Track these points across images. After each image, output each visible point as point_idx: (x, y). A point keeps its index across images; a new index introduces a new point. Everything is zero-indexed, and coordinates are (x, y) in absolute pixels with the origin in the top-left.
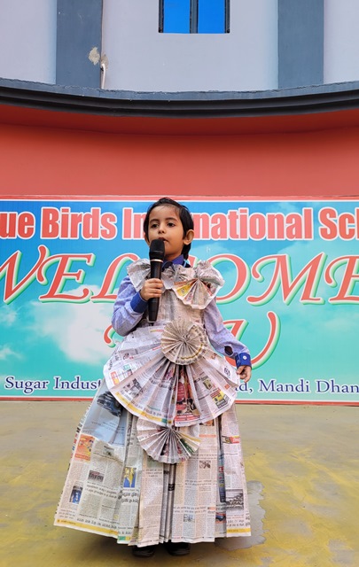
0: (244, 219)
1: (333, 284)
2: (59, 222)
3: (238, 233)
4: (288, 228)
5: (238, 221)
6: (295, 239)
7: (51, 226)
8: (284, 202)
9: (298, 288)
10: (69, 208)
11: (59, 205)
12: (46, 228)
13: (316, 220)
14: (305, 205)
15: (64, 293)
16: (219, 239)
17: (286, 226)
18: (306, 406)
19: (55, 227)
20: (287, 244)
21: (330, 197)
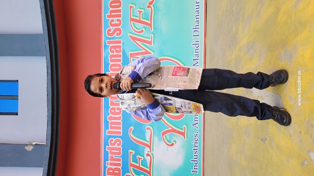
1: (144, 29)
2: (113, 167)
6: (122, 49)
8: (104, 54)
9: (146, 47)
10: (107, 162)
11: (105, 167)
12: (116, 174)
13: (112, 38)
14: (105, 44)
15: (149, 166)
17: (115, 53)
19: (116, 169)
20: (124, 53)
21: (102, 31)
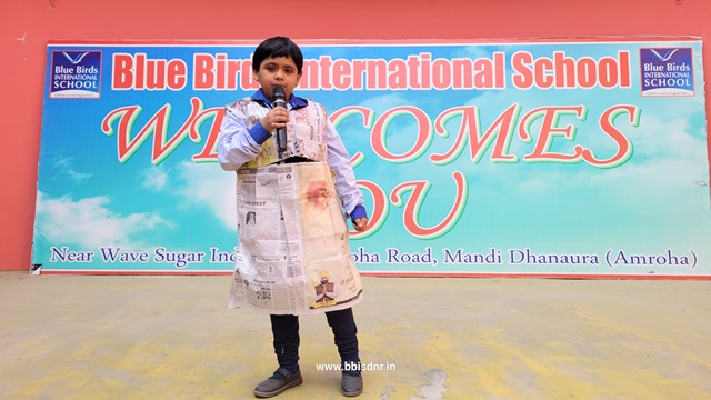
0: (425, 65)
1: (528, 139)
2: (214, 70)
3: (420, 81)
4: (477, 76)
5: (419, 68)
6: (484, 88)
7: (204, 75)
8: (472, 45)
9: (489, 145)
10: (226, 55)
11: (213, 51)
12: (199, 77)
13: (508, 66)
14: (496, 49)
16: (398, 89)
17: (474, 73)
18: (498, 279)
19: (210, 76)
20: (475, 94)
21: (525, 40)
